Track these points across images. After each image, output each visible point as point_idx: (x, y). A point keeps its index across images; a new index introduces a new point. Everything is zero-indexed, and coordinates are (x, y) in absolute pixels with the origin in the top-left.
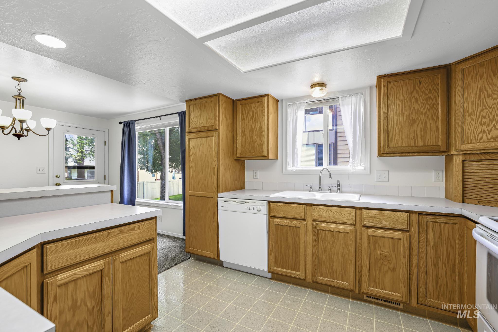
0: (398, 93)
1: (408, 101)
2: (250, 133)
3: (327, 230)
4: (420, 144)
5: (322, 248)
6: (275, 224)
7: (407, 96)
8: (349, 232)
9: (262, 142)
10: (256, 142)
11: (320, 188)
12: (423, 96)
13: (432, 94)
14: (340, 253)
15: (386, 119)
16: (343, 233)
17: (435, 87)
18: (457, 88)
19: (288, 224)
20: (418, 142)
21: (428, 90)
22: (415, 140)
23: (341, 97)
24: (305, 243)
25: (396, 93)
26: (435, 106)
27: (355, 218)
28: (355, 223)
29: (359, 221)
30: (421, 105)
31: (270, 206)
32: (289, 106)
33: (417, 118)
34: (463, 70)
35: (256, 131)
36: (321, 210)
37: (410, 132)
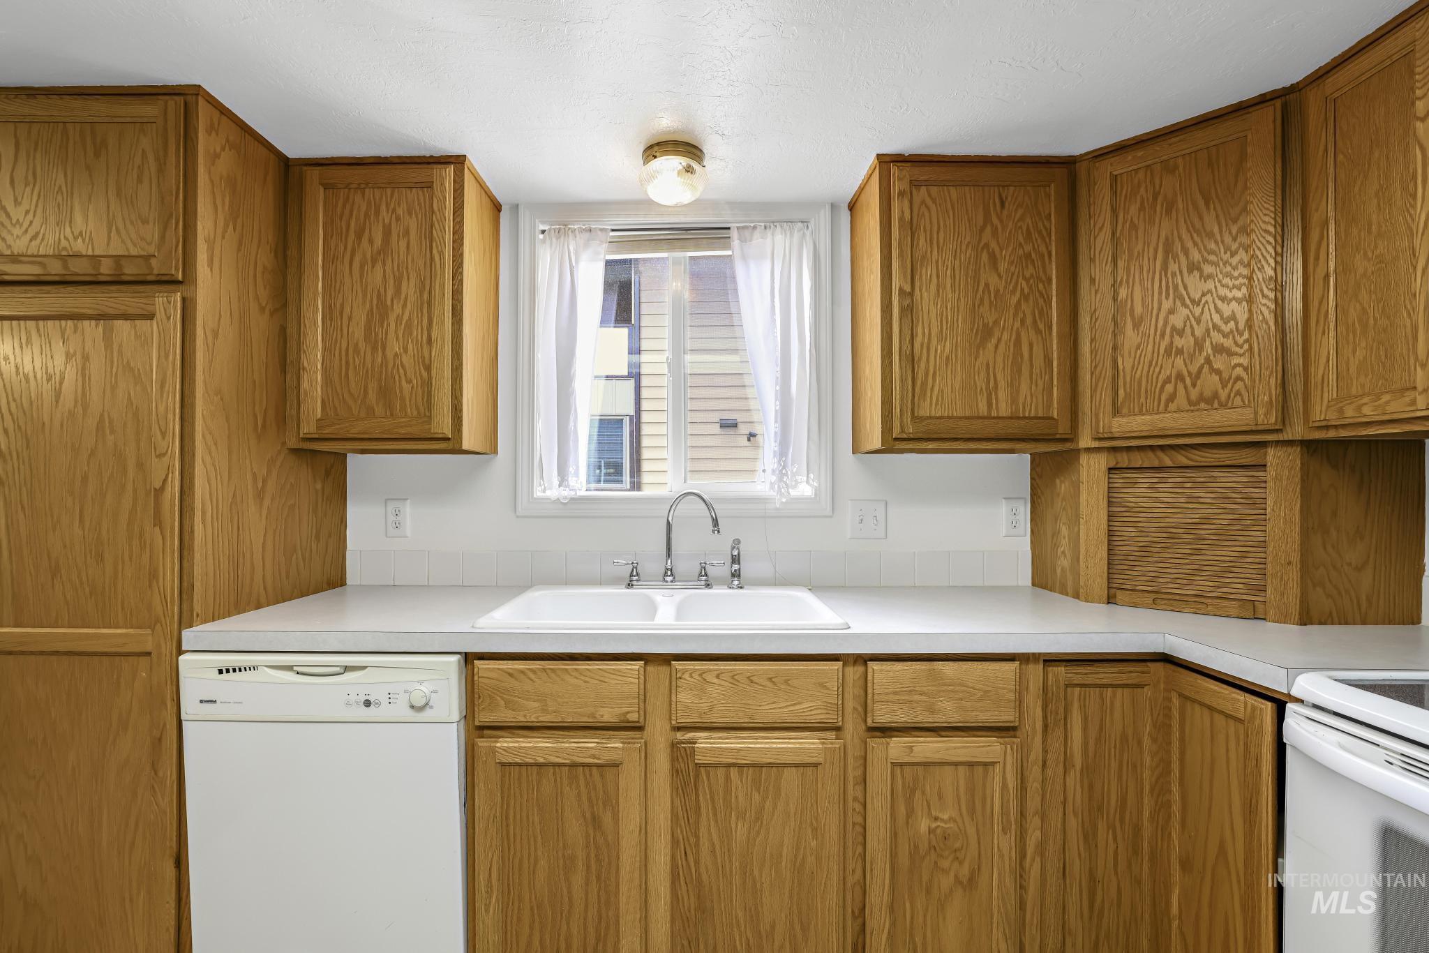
0: (942, 225)
1: (969, 261)
2: (368, 328)
3: (734, 765)
4: (1004, 409)
5: (713, 845)
6: (503, 764)
7: (966, 242)
8: (821, 760)
9: (428, 368)
10: (401, 371)
11: (669, 573)
12: (1010, 249)
13: (1033, 245)
14: (785, 850)
15: (907, 316)
16: (797, 766)
17: (1040, 225)
18: (1098, 234)
19: (566, 756)
20: (997, 404)
21: (1022, 232)
22: (991, 394)
23: (738, 228)
24: (643, 831)
25: (935, 229)
26: (1041, 286)
27: (840, 702)
28: (840, 719)
29: (854, 708)
30: (1004, 276)
31: (476, 678)
32: (541, 236)
33: (996, 322)
34: (1114, 178)
35: (399, 319)
36: (710, 677)
37: (976, 369)
